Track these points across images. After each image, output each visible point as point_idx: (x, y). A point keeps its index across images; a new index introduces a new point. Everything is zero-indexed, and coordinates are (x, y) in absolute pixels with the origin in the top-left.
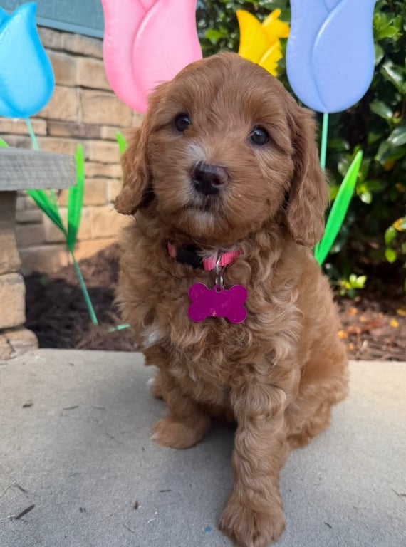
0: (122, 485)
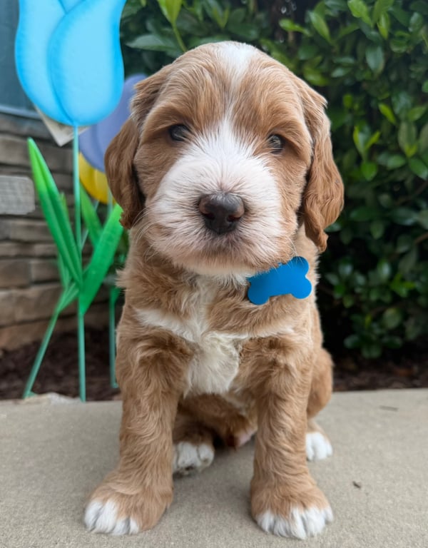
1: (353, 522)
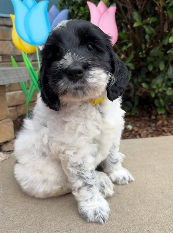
1: (140, 195)
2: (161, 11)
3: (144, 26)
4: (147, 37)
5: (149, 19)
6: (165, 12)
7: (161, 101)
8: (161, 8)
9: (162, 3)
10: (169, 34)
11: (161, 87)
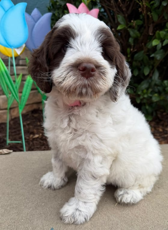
0: (15, 211)
2: (145, 12)
3: (128, 29)
4: (131, 40)
5: (132, 21)
6: (149, 13)
7: (147, 107)
8: (145, 9)
9: (145, 4)
10: (153, 37)
11: (147, 93)
